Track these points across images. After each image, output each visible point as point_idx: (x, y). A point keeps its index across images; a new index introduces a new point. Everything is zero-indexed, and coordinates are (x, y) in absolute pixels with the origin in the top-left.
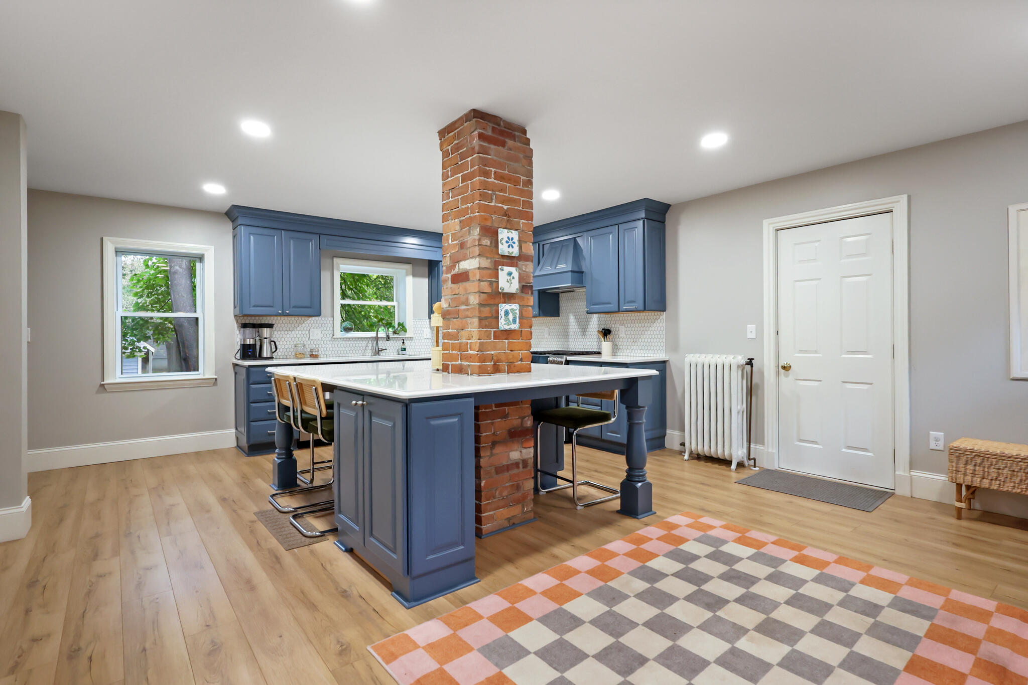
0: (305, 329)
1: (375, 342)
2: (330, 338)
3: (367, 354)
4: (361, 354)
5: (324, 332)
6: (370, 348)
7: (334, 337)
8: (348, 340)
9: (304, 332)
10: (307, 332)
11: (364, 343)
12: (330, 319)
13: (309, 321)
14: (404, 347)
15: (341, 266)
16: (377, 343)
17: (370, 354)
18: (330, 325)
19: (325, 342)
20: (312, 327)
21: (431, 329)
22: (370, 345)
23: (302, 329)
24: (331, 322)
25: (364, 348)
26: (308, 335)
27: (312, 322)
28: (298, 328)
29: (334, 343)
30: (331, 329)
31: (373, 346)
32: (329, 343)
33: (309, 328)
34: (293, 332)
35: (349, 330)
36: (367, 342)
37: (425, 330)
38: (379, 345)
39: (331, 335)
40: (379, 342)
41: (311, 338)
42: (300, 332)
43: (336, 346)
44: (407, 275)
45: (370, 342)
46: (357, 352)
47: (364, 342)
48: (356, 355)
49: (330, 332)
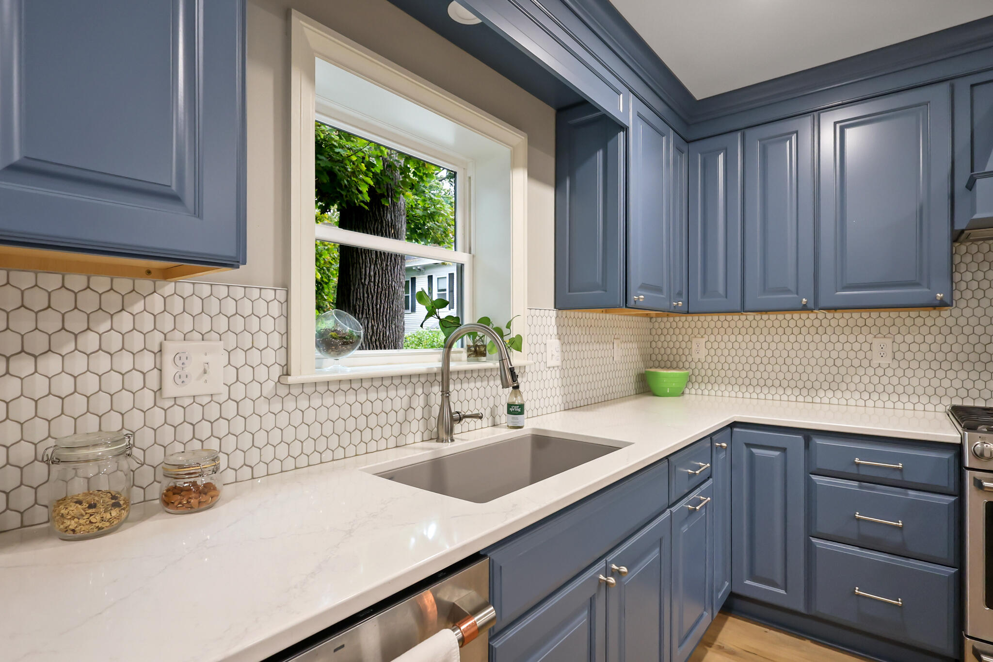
0: (136, 341)
1: (437, 389)
2: (271, 384)
3: (410, 439)
4: (392, 442)
5: (239, 358)
6: (419, 413)
7: (290, 380)
8: (345, 387)
9: (125, 362)
10: (147, 361)
11: (399, 397)
12: (269, 294)
13: (157, 303)
14: (518, 401)
15: (320, 65)
16: (446, 393)
17: (418, 437)
18: (269, 324)
19: (247, 408)
20: (178, 335)
21: (559, 339)
22: (419, 402)
23: (114, 341)
24: (275, 309)
25: (401, 413)
26: (153, 376)
27: (177, 305)
28: (90, 341)
29: (290, 405)
30: (276, 340)
31: (427, 404)
32: (263, 407)
33: (158, 337)
34: (52, 364)
35: (345, 344)
36: (409, 391)
37: (549, 341)
38: (453, 397)
39: (276, 371)
40: (451, 387)
41: (170, 389)
42: (103, 363)
43: (297, 418)
44: (514, 165)
45: (419, 391)
46: (377, 432)
47: (402, 392)
48: (373, 446)
49: (270, 357)
